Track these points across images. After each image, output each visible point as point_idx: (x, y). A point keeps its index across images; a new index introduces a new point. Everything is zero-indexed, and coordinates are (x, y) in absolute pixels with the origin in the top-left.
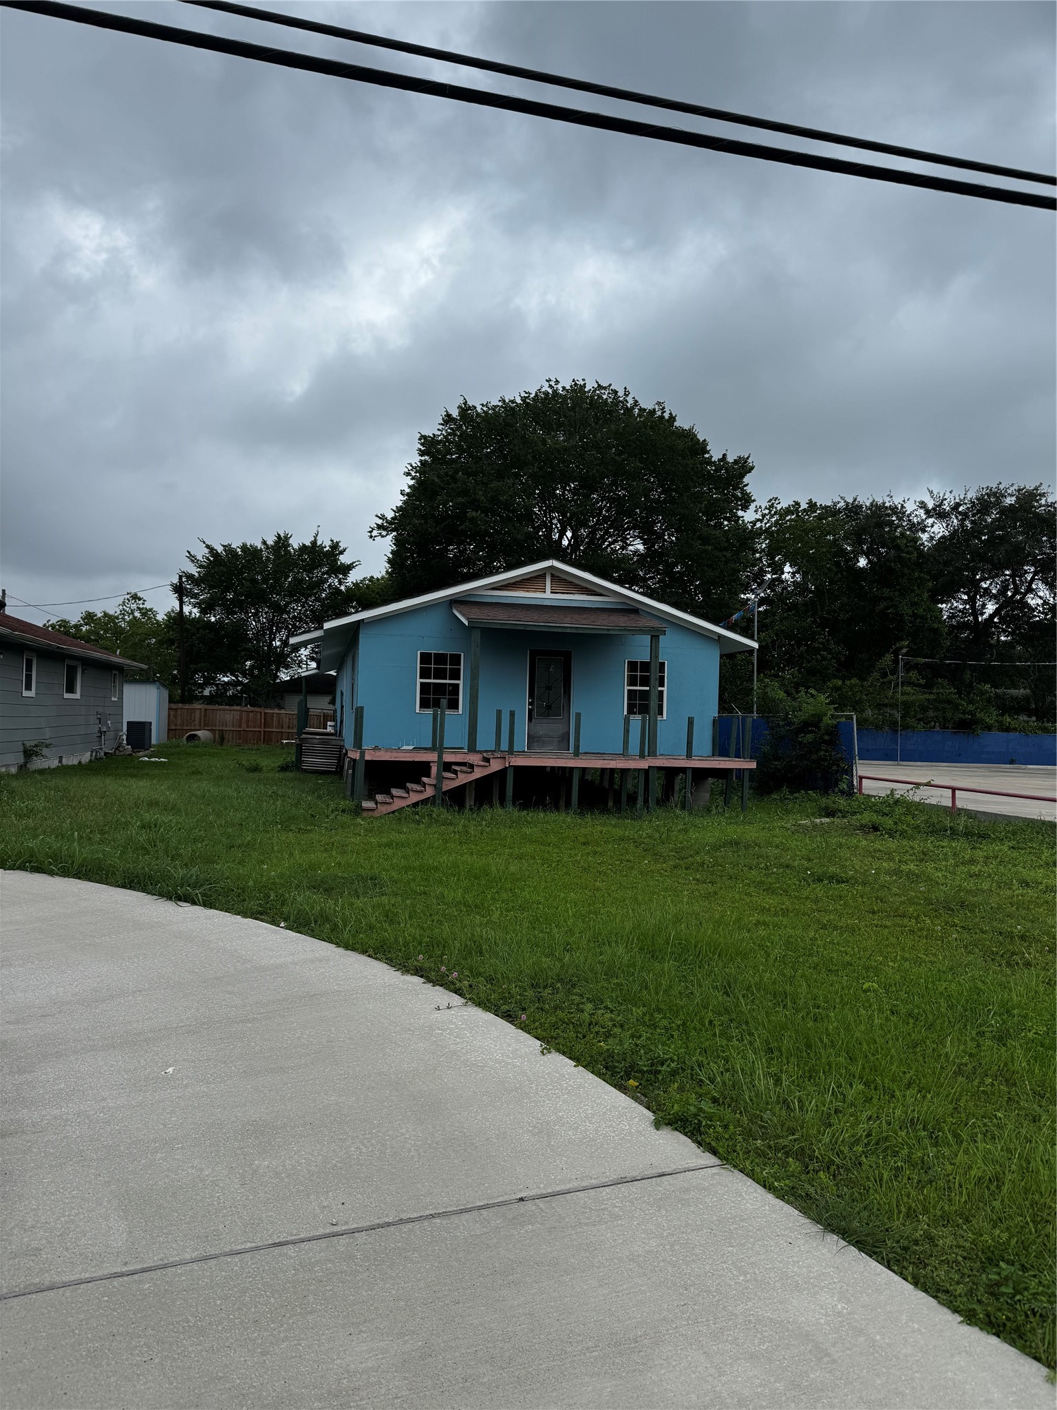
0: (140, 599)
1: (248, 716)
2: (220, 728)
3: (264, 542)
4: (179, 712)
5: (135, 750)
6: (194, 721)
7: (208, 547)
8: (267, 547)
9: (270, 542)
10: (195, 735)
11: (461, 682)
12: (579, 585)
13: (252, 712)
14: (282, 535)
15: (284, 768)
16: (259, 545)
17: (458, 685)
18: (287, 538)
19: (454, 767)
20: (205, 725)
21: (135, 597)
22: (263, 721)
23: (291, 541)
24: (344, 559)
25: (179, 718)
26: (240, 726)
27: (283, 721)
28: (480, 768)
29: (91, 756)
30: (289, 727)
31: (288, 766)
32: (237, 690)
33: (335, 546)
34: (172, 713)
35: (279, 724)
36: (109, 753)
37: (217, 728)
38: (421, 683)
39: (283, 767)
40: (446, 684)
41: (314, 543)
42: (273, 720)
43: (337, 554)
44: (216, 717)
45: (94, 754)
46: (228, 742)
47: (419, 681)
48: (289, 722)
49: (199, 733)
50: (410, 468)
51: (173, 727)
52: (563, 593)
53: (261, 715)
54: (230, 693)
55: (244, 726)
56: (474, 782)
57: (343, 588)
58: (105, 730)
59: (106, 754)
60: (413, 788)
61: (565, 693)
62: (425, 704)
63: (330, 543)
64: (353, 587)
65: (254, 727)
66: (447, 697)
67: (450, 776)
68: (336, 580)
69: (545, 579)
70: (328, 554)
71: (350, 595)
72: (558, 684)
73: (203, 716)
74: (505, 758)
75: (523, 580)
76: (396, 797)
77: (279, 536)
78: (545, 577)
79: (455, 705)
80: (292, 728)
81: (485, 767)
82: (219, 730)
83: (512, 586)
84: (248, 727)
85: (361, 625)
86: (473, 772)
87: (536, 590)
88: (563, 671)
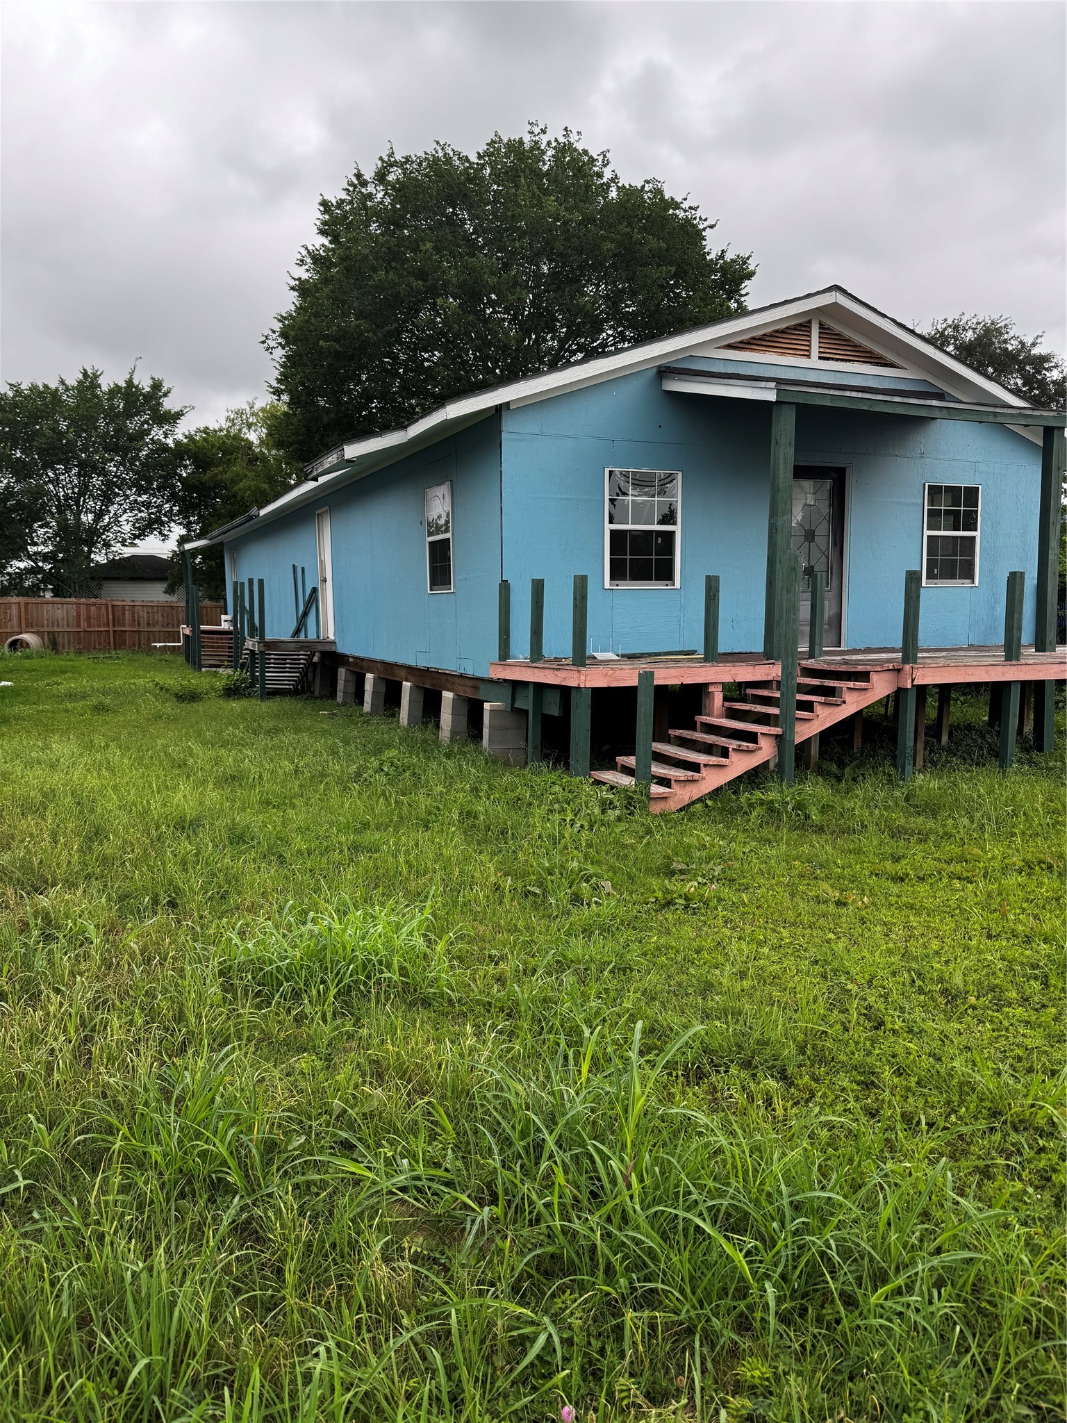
1: (88, 612)
2: (50, 629)
3: (62, 382)
6: (10, 620)
8: (67, 389)
9: (72, 382)
10: (17, 640)
11: (677, 529)
13: (94, 604)
15: (232, 692)
16: (53, 385)
17: (673, 533)
18: (96, 376)
19: (750, 691)
20: (27, 626)
22: (111, 617)
23: (101, 381)
24: (169, 404)
26: (79, 626)
27: (138, 616)
28: (856, 694)
30: (148, 624)
31: (237, 688)
32: (38, 579)
33: (157, 386)
35: (134, 621)
37: (45, 629)
38: (613, 532)
39: (229, 689)
40: (652, 532)
41: (130, 383)
42: (124, 615)
43: (161, 397)
44: (42, 614)
46: (64, 648)
47: (608, 527)
48: (148, 618)
49: (25, 637)
50: (304, 252)
52: (837, 360)
53: (107, 609)
54: (27, 584)
55: (84, 624)
56: (859, 726)
57: (170, 442)
60: (732, 744)
61: (835, 544)
62: (618, 572)
63: (150, 382)
64: (185, 441)
65: (99, 626)
66: (654, 557)
67: (800, 714)
68: (161, 432)
69: (810, 332)
70: (148, 397)
71: (181, 451)
72: (823, 530)
73: (23, 614)
74: (899, 671)
75: (777, 331)
76: (705, 765)
77: (85, 374)
78: (810, 327)
79: (666, 573)
80: (154, 626)
81: (864, 692)
82: (49, 632)
83: (759, 342)
84: (89, 626)
85: (504, 413)
86: (844, 702)
87: (795, 352)
88: (832, 505)
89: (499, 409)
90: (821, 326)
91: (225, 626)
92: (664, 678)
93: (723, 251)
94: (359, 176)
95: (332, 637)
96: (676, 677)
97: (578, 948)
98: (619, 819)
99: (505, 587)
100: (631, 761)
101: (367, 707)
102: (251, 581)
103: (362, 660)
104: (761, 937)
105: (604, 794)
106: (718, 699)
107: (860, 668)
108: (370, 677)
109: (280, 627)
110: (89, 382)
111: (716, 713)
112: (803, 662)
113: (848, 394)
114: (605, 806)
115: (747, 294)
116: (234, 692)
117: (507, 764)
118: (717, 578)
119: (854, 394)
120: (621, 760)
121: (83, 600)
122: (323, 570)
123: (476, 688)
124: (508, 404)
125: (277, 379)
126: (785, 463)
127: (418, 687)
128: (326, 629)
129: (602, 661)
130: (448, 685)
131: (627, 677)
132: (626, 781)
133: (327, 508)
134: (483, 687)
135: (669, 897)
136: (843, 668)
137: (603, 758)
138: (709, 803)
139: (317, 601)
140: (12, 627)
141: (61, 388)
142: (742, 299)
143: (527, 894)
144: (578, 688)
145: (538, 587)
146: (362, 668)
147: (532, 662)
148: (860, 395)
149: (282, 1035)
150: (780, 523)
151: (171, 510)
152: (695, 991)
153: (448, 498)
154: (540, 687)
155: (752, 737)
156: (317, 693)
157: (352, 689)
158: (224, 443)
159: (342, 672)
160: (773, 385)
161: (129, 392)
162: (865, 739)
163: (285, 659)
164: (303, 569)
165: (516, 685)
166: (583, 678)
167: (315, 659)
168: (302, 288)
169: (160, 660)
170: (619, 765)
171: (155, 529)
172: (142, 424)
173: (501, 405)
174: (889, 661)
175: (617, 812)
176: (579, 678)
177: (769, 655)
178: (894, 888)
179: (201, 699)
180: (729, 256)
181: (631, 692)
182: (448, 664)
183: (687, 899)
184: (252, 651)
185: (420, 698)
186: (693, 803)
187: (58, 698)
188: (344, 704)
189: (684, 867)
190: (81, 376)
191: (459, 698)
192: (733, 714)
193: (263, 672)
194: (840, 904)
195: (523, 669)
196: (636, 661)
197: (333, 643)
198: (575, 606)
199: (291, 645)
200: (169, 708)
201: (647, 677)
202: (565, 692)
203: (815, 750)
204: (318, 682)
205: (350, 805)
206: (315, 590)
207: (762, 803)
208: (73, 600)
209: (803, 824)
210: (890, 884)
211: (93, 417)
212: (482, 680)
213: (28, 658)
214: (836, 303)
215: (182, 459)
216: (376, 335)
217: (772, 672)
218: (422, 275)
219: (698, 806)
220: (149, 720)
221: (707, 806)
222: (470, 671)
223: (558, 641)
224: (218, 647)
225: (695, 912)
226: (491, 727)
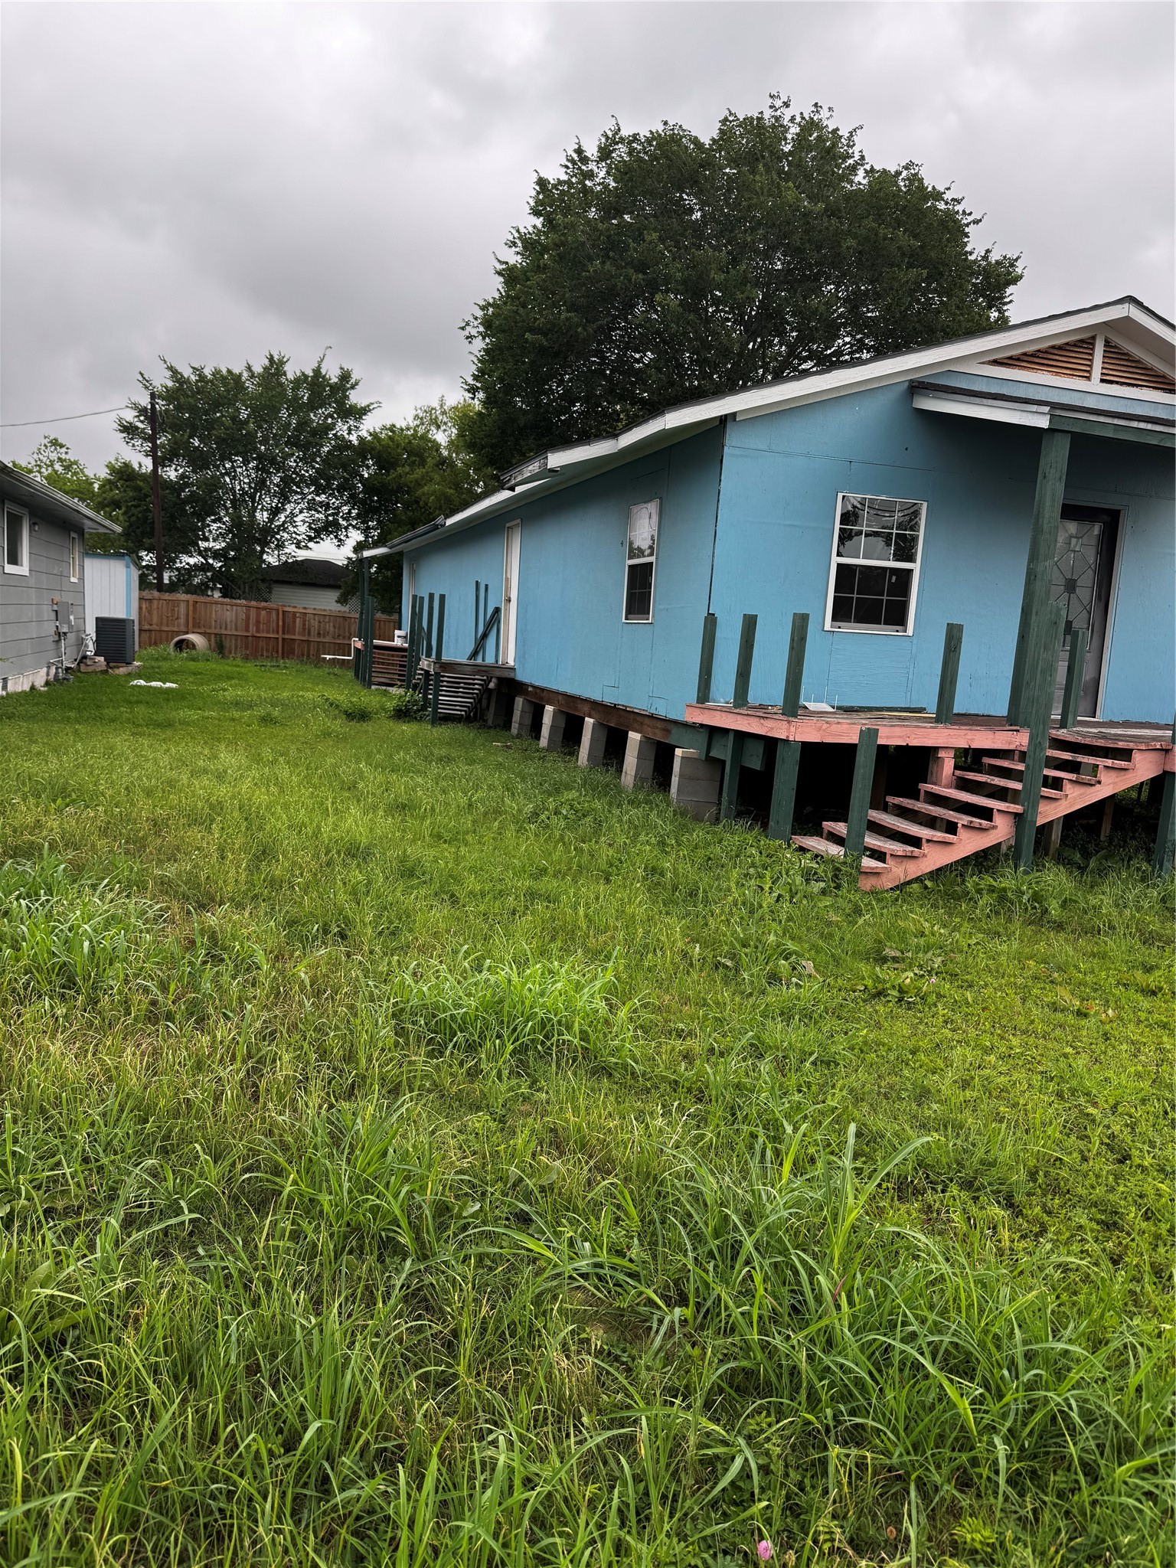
0: (62, 446)
1: (258, 615)
2: (217, 631)
3: (249, 368)
4: (155, 602)
5: (111, 664)
6: (177, 618)
7: (171, 368)
8: (252, 376)
9: (258, 369)
10: (182, 641)
11: (916, 567)
12: (1151, 369)
13: (265, 608)
14: (276, 358)
15: (402, 714)
16: (238, 370)
17: (910, 572)
18: (282, 363)
19: (987, 760)
20: (194, 626)
21: (55, 443)
22: (281, 623)
23: (287, 368)
24: (356, 398)
25: (155, 612)
26: (247, 630)
27: (309, 625)
28: (1113, 774)
29: (48, 674)
30: (319, 634)
31: (408, 710)
32: (207, 577)
33: (345, 376)
34: (144, 606)
35: (304, 629)
36: (70, 668)
37: (213, 631)
38: (839, 566)
39: (400, 710)
40: (885, 569)
41: (317, 372)
42: (294, 622)
43: (348, 389)
44: (211, 614)
45: (53, 670)
46: (230, 653)
47: (836, 560)
48: (319, 627)
49: (191, 637)
50: (517, 235)
51: (146, 627)
52: (1122, 384)
53: (278, 614)
54: (196, 581)
55: (253, 629)
56: (1109, 811)
57: (353, 438)
58: (65, 630)
59: (68, 669)
60: (962, 819)
61: (1099, 597)
62: (841, 613)
63: (338, 372)
64: (369, 438)
65: (268, 632)
66: (885, 598)
67: (1046, 791)
68: (345, 427)
69: (1093, 349)
70: (335, 389)
71: (365, 449)
72: (1087, 580)
73: (191, 613)
74: (1167, 751)
75: (1053, 347)
76: (928, 841)
77: (271, 359)
78: (1093, 344)
79: (897, 616)
80: (324, 637)
81: (1123, 773)
82: (216, 634)
83: (1031, 359)
84: (258, 631)
85: (729, 425)
86: (1099, 782)
87: (1073, 372)
88: (1099, 553)
89: (724, 420)
90: (1107, 343)
91: (398, 642)
92: (887, 737)
93: (988, 251)
94: (579, 151)
95: (511, 663)
96: (900, 737)
97: (777, 1032)
98: (823, 892)
99: (711, 621)
100: (841, 828)
101: (544, 742)
102: (431, 596)
103: (543, 690)
104: (988, 1044)
105: (806, 862)
106: (948, 765)
107: (1121, 745)
108: (549, 709)
109: (457, 648)
110: (276, 366)
111: (944, 781)
112: (1054, 732)
113: (1135, 424)
114: (809, 876)
115: (1011, 301)
116: (405, 713)
117: (698, 818)
118: (960, 627)
119: (1142, 425)
120: (828, 825)
121: (253, 603)
122: (508, 589)
123: (668, 731)
124: (734, 415)
125: (474, 375)
126: (1053, 500)
127: (601, 724)
128: (506, 654)
129: (814, 712)
130: (635, 725)
131: (846, 732)
132: (835, 850)
133: (519, 521)
134: (675, 730)
135: (880, 987)
136: (1101, 743)
137: (808, 821)
138: (929, 884)
139: (499, 622)
140: (178, 626)
141: (245, 375)
142: (1005, 308)
143: (717, 966)
144: (786, 741)
145: (750, 624)
146: (541, 699)
147: (735, 707)
148: (1149, 426)
149: (454, 1089)
150: (1040, 568)
151: (350, 512)
152: (909, 1096)
153: (655, 518)
154: (741, 736)
155: (986, 814)
156: (490, 722)
157: (528, 721)
158: (410, 442)
159: (519, 702)
160: (1046, 409)
161: (316, 382)
162: (1116, 826)
163: (459, 683)
164: (487, 586)
165: (714, 732)
166: (793, 729)
167: (492, 685)
168: (510, 275)
169: (329, 674)
170: (825, 831)
171: (331, 532)
172: (326, 418)
173: (726, 415)
174: (1155, 739)
175: (822, 885)
176: (788, 730)
177: (1013, 720)
178: (1145, 1003)
179: (370, 719)
180: (994, 257)
181: (849, 750)
182: (638, 701)
183: (901, 991)
184: (427, 672)
185: (603, 737)
186: (909, 882)
187: (225, 705)
188: (519, 736)
189: (898, 954)
190: (267, 362)
191: (646, 741)
192: (964, 785)
193: (436, 695)
194: (1081, 1014)
195: (723, 714)
196: (854, 715)
197: (513, 669)
198: (792, 648)
199: (468, 668)
200: (338, 725)
201: (870, 734)
202: (771, 745)
203: (1056, 835)
204: (492, 710)
205: (527, 846)
206: (497, 610)
207: (992, 890)
208: (244, 602)
209: (1039, 918)
210: (1139, 997)
211: (274, 407)
212: (675, 723)
213: (193, 660)
214: (1128, 317)
215: (365, 458)
216: (585, 330)
217: (1019, 740)
218: (641, 267)
219: (915, 886)
220: (317, 736)
221: (926, 887)
222: (662, 712)
223: (769, 687)
224: (388, 664)
225: (910, 1006)
226: (681, 776)
